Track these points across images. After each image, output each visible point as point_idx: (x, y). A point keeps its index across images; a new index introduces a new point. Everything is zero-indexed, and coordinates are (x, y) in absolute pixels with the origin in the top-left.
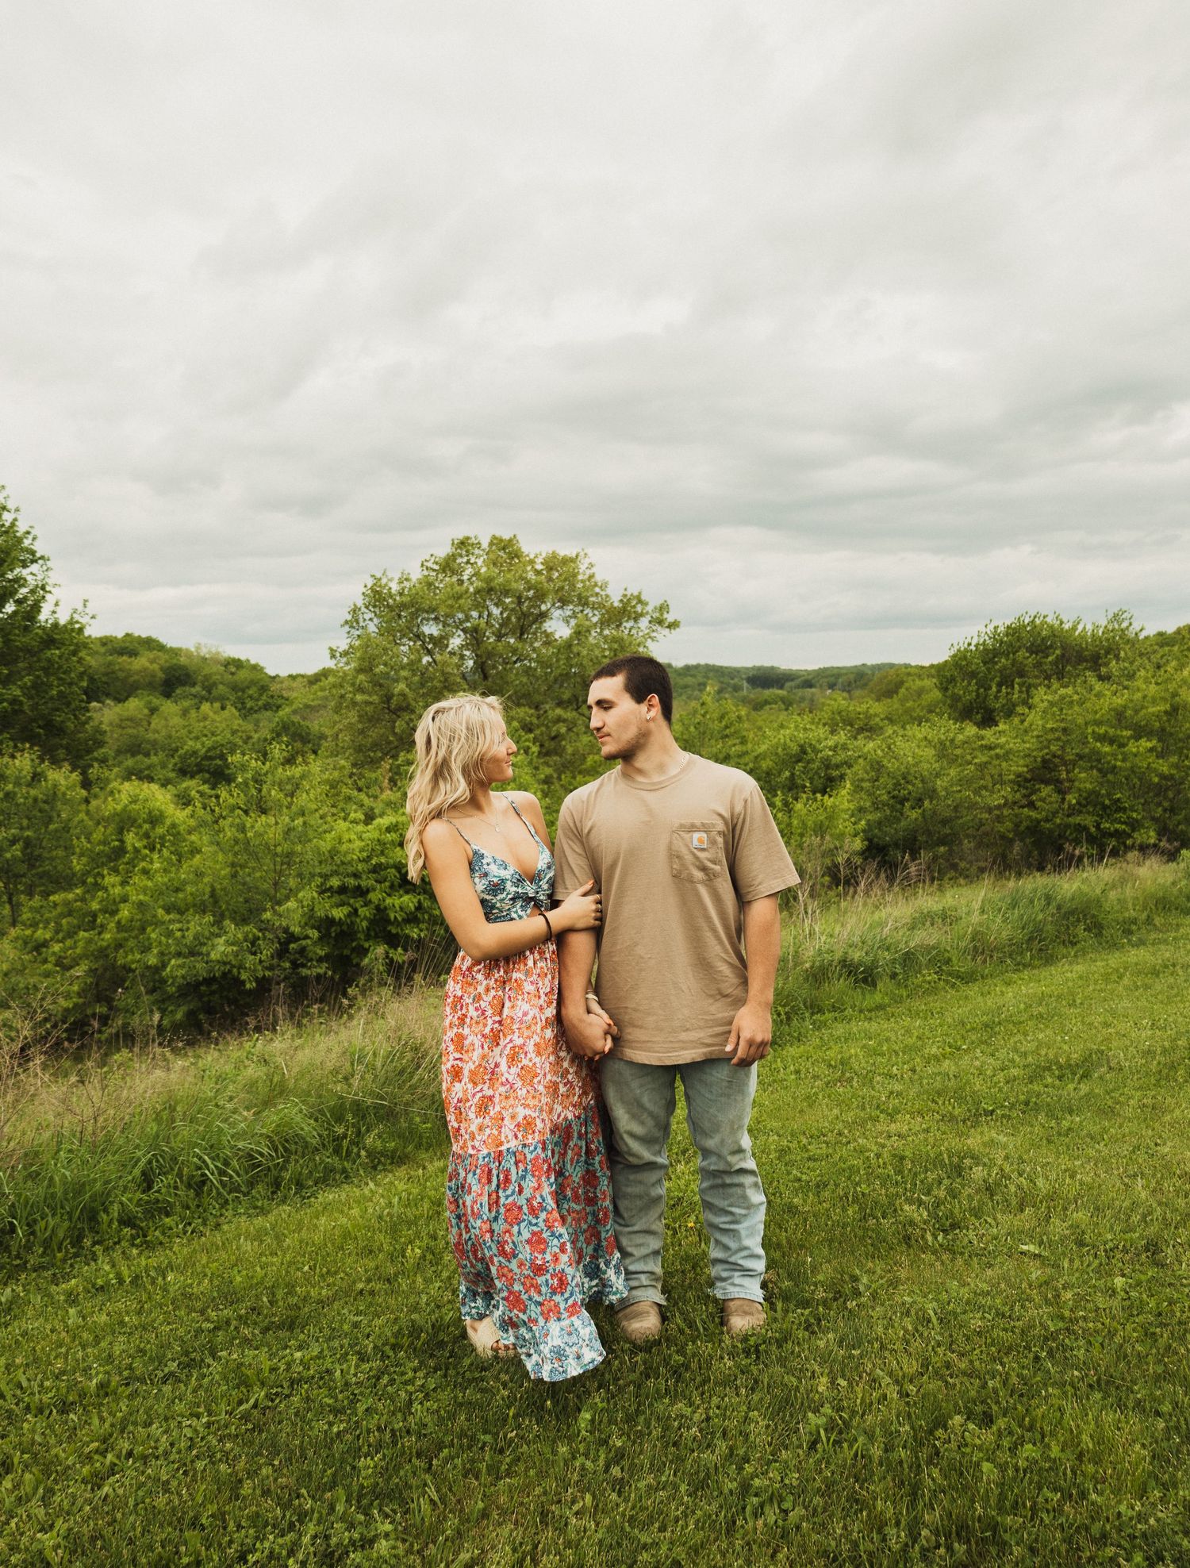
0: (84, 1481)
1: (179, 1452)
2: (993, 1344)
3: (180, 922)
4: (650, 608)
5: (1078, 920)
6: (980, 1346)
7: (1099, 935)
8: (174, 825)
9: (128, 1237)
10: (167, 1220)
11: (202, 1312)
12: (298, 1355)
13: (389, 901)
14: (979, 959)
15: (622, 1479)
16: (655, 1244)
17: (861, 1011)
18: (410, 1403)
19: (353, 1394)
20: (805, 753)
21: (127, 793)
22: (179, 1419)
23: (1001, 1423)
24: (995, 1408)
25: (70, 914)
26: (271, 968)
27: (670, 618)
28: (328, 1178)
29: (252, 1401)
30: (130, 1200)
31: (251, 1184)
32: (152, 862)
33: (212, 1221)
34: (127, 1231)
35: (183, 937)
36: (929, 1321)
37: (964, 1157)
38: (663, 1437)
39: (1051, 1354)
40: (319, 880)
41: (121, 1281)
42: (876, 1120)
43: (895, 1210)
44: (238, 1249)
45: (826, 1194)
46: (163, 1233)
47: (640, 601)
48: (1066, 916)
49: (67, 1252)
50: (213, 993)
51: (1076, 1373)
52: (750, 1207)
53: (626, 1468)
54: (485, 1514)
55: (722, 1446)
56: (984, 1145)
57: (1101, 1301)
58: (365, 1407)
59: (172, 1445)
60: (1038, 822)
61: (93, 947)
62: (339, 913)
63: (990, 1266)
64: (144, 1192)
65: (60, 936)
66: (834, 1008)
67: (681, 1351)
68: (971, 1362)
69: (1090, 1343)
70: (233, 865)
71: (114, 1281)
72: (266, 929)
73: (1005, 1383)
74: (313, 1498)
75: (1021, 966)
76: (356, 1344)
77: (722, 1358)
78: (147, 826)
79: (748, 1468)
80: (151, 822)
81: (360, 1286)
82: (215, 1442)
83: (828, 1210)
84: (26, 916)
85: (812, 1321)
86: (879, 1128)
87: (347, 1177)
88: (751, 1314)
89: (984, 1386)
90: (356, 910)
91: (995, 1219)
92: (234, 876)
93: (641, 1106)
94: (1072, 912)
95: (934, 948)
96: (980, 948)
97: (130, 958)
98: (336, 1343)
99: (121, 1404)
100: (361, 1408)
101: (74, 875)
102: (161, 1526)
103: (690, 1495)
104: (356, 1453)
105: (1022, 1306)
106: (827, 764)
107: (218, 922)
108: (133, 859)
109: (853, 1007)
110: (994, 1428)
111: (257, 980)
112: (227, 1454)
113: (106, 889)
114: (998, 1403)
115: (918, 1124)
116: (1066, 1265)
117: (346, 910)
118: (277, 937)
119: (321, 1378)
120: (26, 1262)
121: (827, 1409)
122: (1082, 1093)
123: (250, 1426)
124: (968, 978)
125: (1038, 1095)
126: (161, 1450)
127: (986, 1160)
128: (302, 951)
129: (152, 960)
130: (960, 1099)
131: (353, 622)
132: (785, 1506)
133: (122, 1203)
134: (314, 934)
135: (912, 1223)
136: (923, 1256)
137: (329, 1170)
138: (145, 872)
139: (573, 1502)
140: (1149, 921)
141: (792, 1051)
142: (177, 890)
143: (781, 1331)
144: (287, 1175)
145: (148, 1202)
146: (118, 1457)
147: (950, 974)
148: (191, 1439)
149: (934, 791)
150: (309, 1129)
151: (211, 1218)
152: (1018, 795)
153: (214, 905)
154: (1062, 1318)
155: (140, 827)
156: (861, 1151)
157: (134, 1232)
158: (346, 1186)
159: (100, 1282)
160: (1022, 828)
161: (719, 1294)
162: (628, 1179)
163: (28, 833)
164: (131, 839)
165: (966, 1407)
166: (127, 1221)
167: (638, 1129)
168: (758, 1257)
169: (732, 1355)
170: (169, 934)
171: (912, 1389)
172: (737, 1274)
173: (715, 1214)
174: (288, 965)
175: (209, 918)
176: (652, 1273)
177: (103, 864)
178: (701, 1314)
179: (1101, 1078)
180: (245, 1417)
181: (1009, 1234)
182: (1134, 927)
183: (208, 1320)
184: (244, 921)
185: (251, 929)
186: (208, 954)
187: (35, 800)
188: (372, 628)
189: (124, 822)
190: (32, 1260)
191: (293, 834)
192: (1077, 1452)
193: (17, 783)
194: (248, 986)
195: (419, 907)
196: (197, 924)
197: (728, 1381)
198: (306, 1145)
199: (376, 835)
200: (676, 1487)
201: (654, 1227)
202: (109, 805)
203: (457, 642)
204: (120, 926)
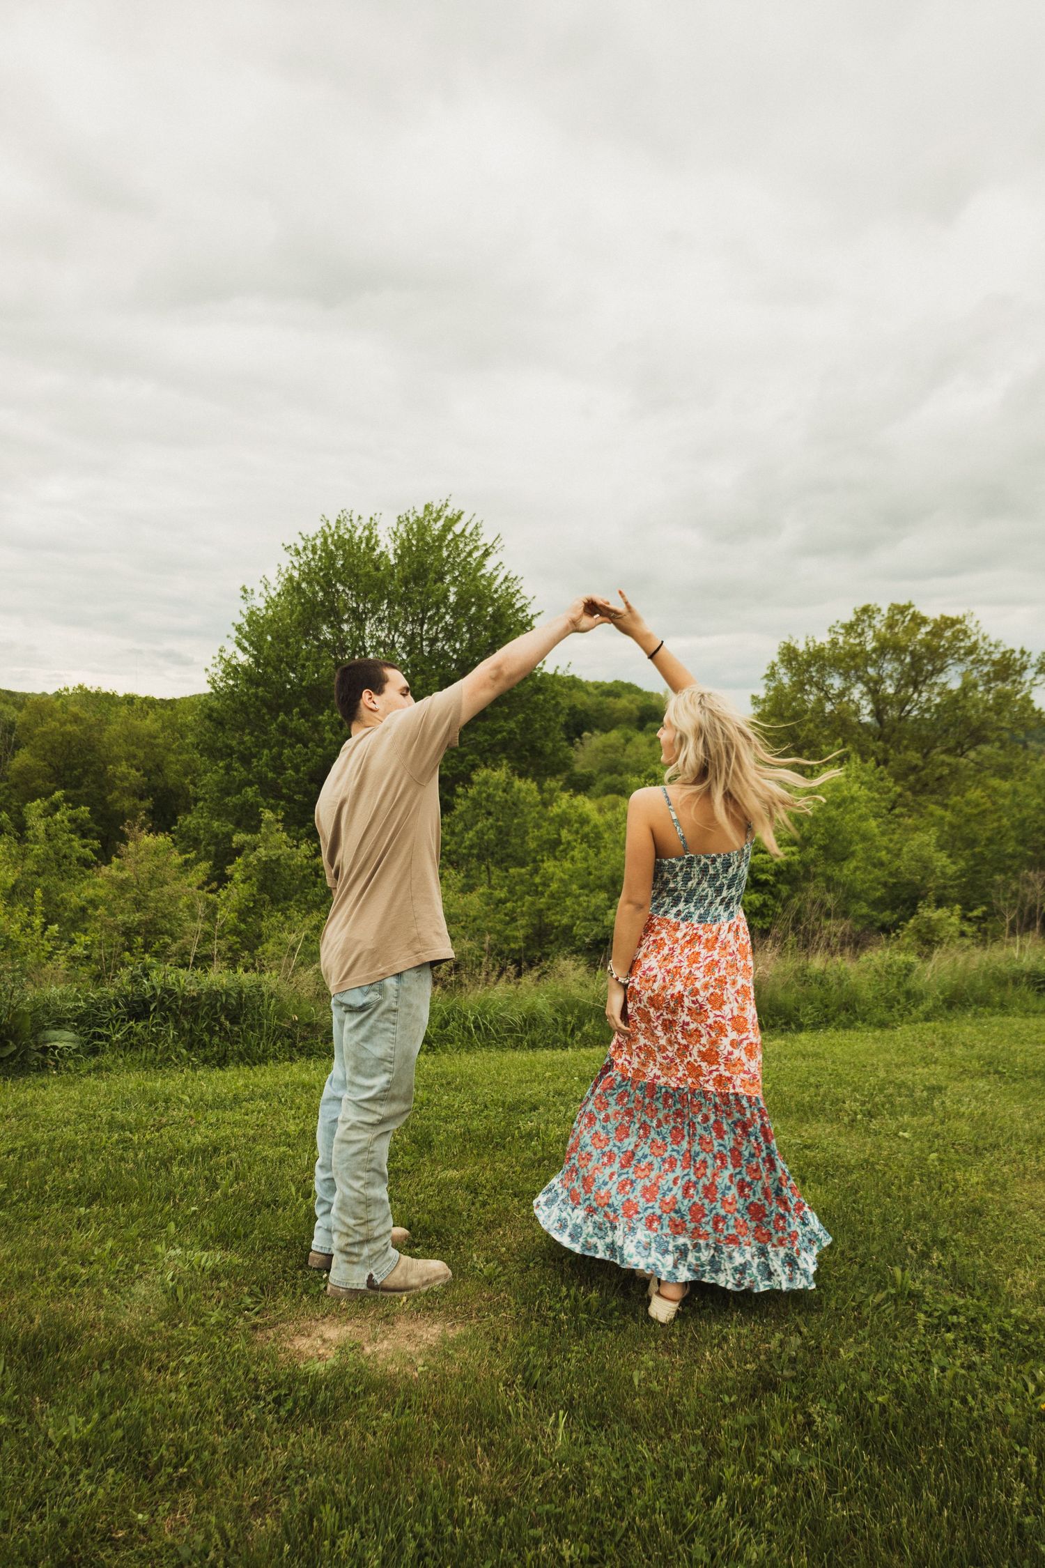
3: (587, 896)
8: (596, 826)
21: (564, 802)
25: (522, 882)
35: (588, 906)
61: (534, 908)
78: (576, 825)
80: (581, 823)
87: (565, 1046)
131: (772, 675)
155: (573, 825)
163: (500, 823)
164: (564, 833)
170: (580, 905)
177: (546, 850)
187: (507, 800)
188: (786, 680)
189: (563, 821)
193: (496, 788)
195: (764, 905)
202: (555, 810)
203: (857, 691)
204: (552, 896)
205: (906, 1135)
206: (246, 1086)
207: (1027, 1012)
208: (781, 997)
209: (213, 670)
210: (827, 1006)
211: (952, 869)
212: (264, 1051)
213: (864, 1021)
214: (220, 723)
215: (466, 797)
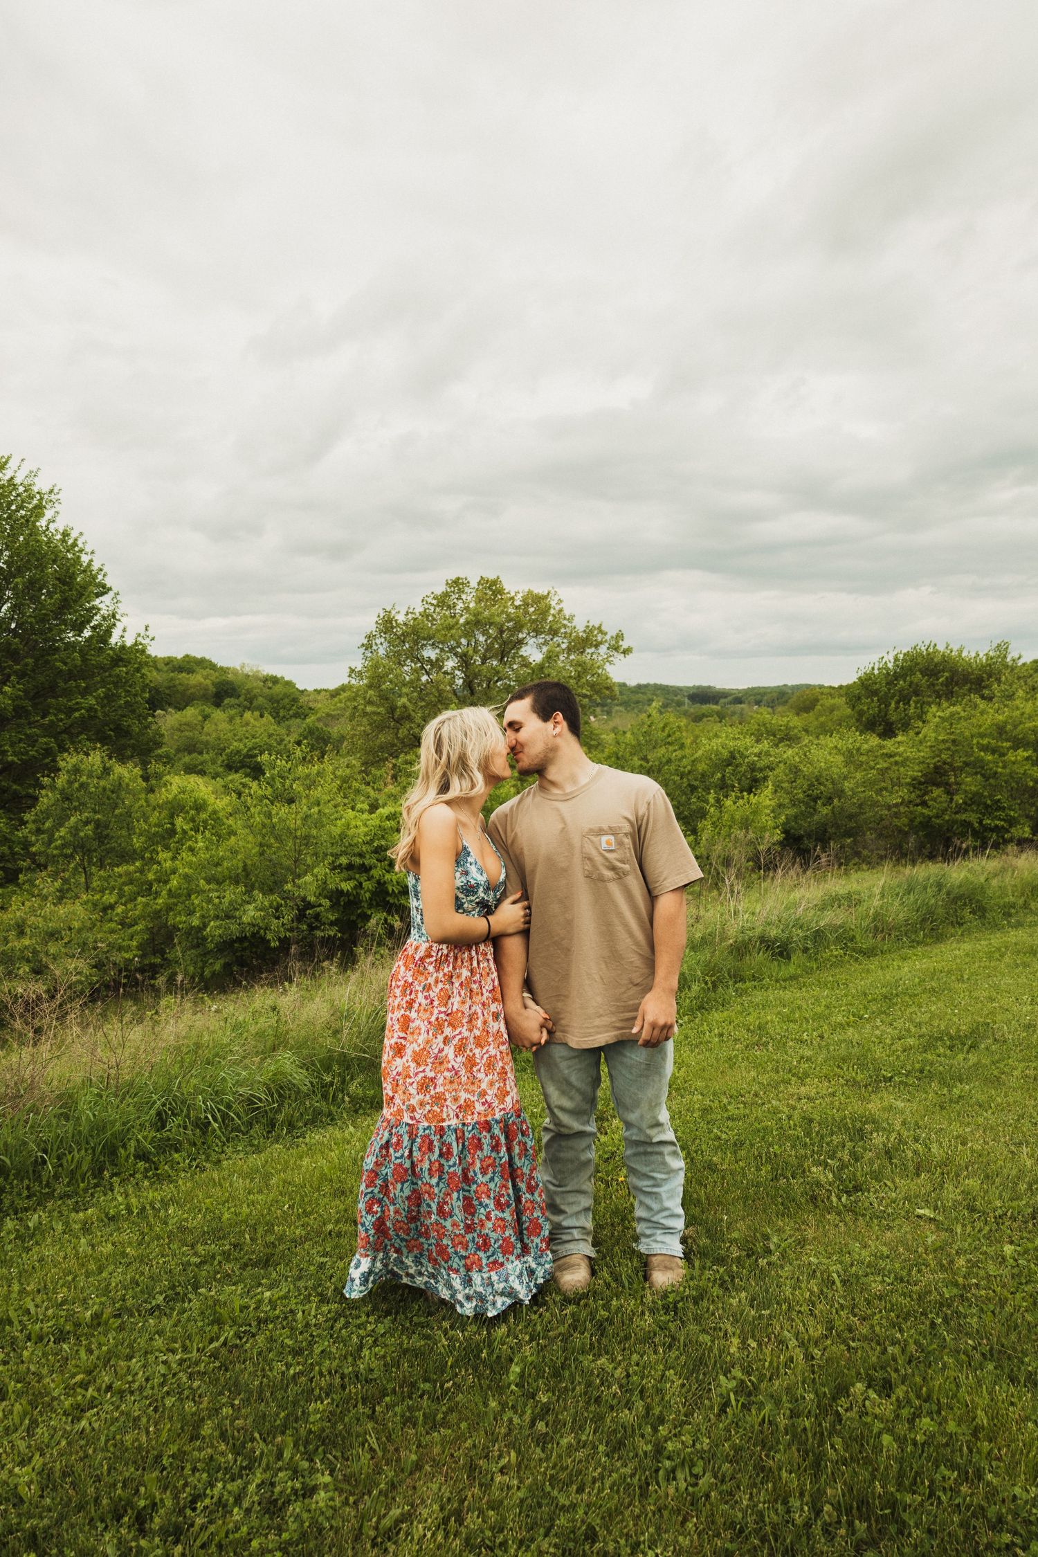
0: (65, 1414)
1: (152, 1388)
2: (892, 1310)
3: (217, 891)
4: (608, 637)
5: (965, 904)
6: (880, 1312)
7: (983, 917)
8: (215, 812)
9: (142, 1170)
10: (176, 1156)
11: (193, 1246)
12: (267, 1294)
14: (879, 937)
15: (547, 1434)
16: (586, 1202)
17: (777, 981)
18: (361, 1348)
19: (312, 1336)
20: (734, 758)
21: (177, 784)
22: (157, 1354)
23: (900, 1392)
24: (894, 1375)
26: (291, 930)
27: (624, 645)
28: (317, 1120)
29: (222, 1339)
30: (145, 1138)
31: (250, 1125)
32: (196, 842)
33: (214, 1157)
34: (141, 1165)
35: (221, 903)
36: (833, 1283)
37: (866, 1123)
38: (585, 1393)
39: (946, 1320)
40: (330, 859)
41: (130, 1212)
42: (788, 1082)
43: (804, 1171)
44: (231, 1186)
45: (743, 1153)
46: (172, 1168)
47: (600, 629)
48: (954, 901)
49: (89, 1182)
50: (244, 949)
51: (970, 1342)
52: (671, 1171)
53: (550, 1423)
54: (418, 1466)
55: (640, 1405)
56: (884, 1109)
57: (992, 1269)
58: (320, 1349)
59: (147, 1380)
60: (930, 818)
62: (346, 886)
63: (889, 1228)
64: (158, 1131)
65: (123, 900)
66: (754, 978)
67: (606, 1307)
68: (872, 1327)
69: (982, 1310)
70: (261, 845)
71: (124, 1212)
72: (288, 898)
73: (903, 1351)
74: (265, 1441)
75: (915, 943)
76: (320, 1285)
77: (643, 1313)
78: (192, 812)
79: (663, 1431)
80: (197, 809)
81: (330, 1227)
82: (184, 1379)
83: (743, 1169)
84: (95, 883)
85: (727, 1278)
86: (791, 1090)
87: (333, 1120)
88: (671, 1269)
89: (884, 1351)
90: (361, 884)
91: (893, 1182)
92: (262, 854)
93: (569, 1084)
94: (960, 897)
95: (841, 927)
96: (880, 927)
97: (179, 919)
98: (301, 1284)
99: (110, 1336)
100: (317, 1349)
101: (135, 850)
102: (126, 1464)
103: (607, 1455)
104: (309, 1395)
105: (919, 1271)
106: (752, 768)
107: (249, 892)
108: (182, 839)
109: (770, 977)
110: (894, 1398)
111: (280, 939)
112: (194, 1391)
113: (159, 863)
114: (896, 1370)
115: (824, 1087)
116: (959, 1230)
117: (352, 883)
118: (297, 905)
119: (286, 1318)
120: (54, 1190)
121: (737, 1372)
122: (971, 1063)
123: (217, 1364)
124: (869, 953)
125: (932, 1064)
126: (136, 1385)
127: (885, 1125)
128: (317, 916)
129: (196, 922)
130: (863, 1066)
131: (368, 647)
132: (696, 1470)
133: (138, 1141)
134: (326, 903)
135: (818, 1184)
136: (828, 1217)
137: (317, 1114)
138: (191, 849)
139: (500, 1457)
140: (1026, 906)
141: (716, 1016)
142: (217, 865)
143: (697, 1288)
144: (281, 1117)
145: (160, 1140)
146: (99, 1390)
147: (854, 950)
148: (164, 1375)
149: (842, 791)
150: (300, 1078)
151: (213, 1154)
152: (913, 796)
153: (245, 878)
154: (956, 1284)
155: (187, 812)
156: (775, 1111)
157: (147, 1165)
158: (330, 1128)
159: (112, 1212)
160: (916, 823)
161: (642, 1248)
162: (560, 1146)
164: (179, 822)
165: (867, 1375)
166: (142, 1156)
167: (567, 1104)
168: (678, 1216)
169: (653, 1311)
170: (210, 901)
171: (817, 1352)
172: (659, 1232)
173: (639, 1178)
174: (305, 927)
175: (241, 888)
176: (583, 1228)
177: (158, 843)
178: (626, 1268)
179: (987, 1048)
180: (215, 1355)
181: (906, 1198)
182: (1013, 911)
183: (196, 1254)
184: (271, 891)
185: (275, 898)
186: (240, 918)
187: (104, 789)
188: (382, 652)
189: (175, 808)
190: (60, 1189)
191: (310, 821)
192: (972, 1427)
193: (90, 776)
194: (272, 944)
196: (231, 893)
197: (648, 1339)
198: (298, 1092)
199: (378, 822)
200: (595, 1447)
201: (584, 1187)
202: (163, 795)
203: (450, 664)
204: (170, 893)
215: (53, 787)
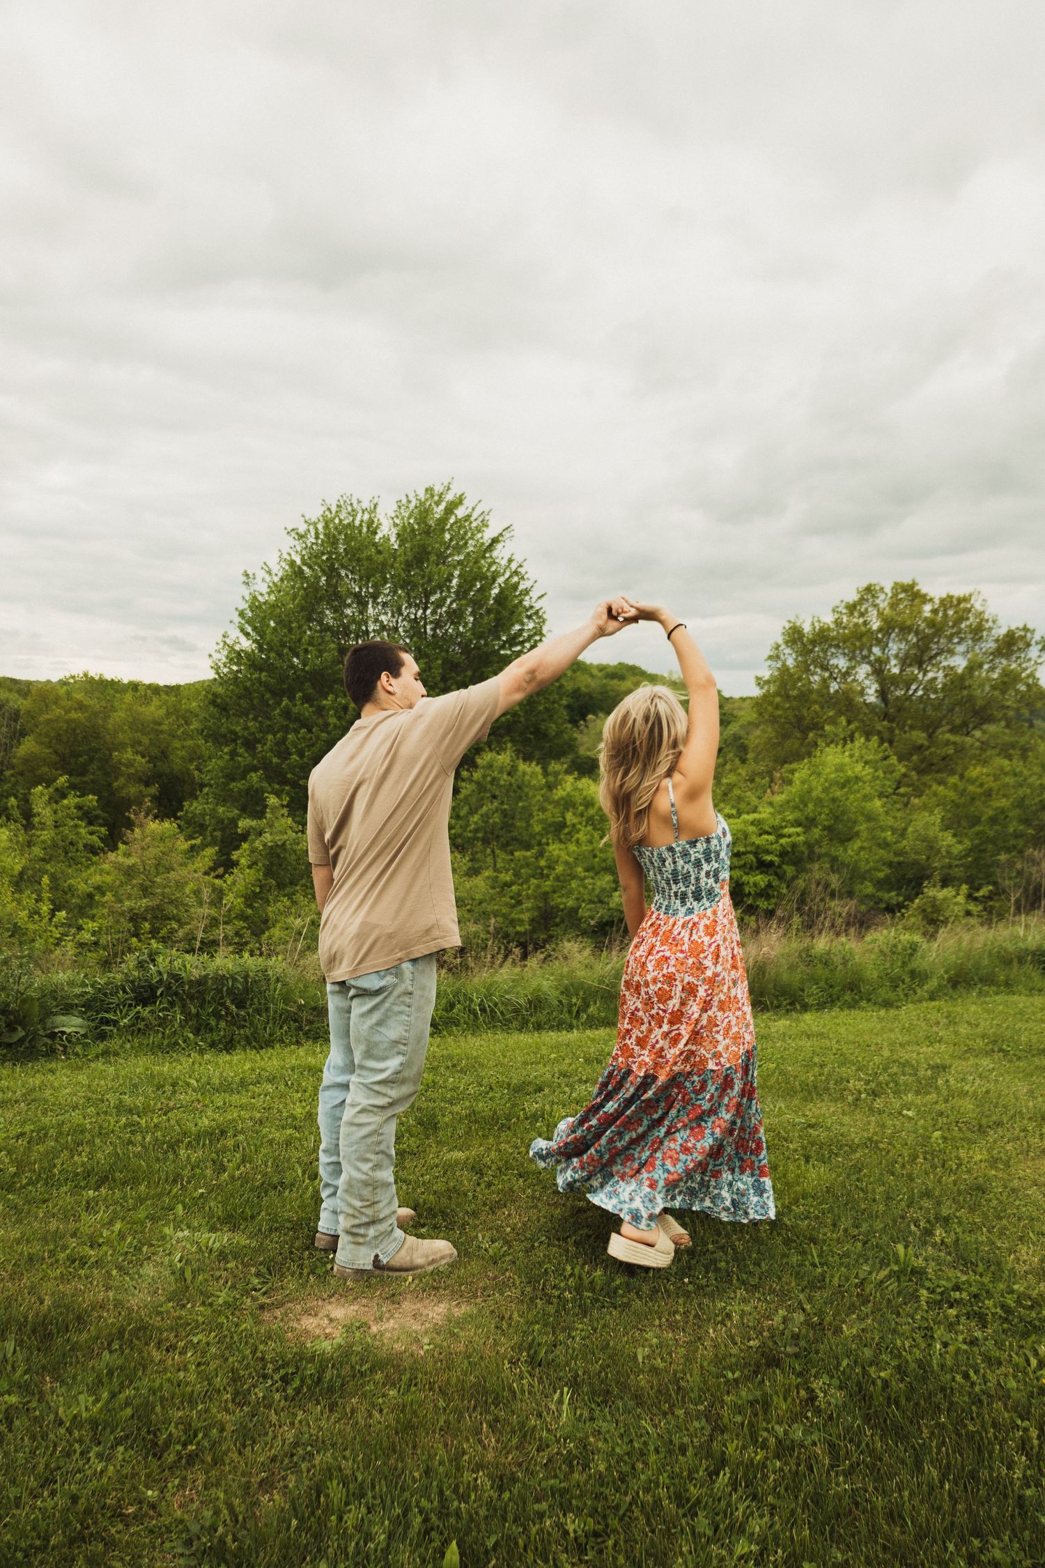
13: (745, 878)
21: (569, 785)
61: (539, 891)
78: (581, 808)
80: (586, 805)
108: (570, 832)
131: (775, 657)
155: (578, 808)
164: (569, 816)
177: (551, 833)
187: (512, 784)
188: (790, 662)
189: (568, 804)
195: (769, 885)
202: (559, 793)
203: (863, 670)
205: (910, 1113)
206: (253, 1070)
207: (1032, 991)
208: (785, 977)
209: (216, 656)
210: (831, 986)
211: (957, 849)
212: (271, 1035)
213: (869, 1000)
214: (224, 709)
